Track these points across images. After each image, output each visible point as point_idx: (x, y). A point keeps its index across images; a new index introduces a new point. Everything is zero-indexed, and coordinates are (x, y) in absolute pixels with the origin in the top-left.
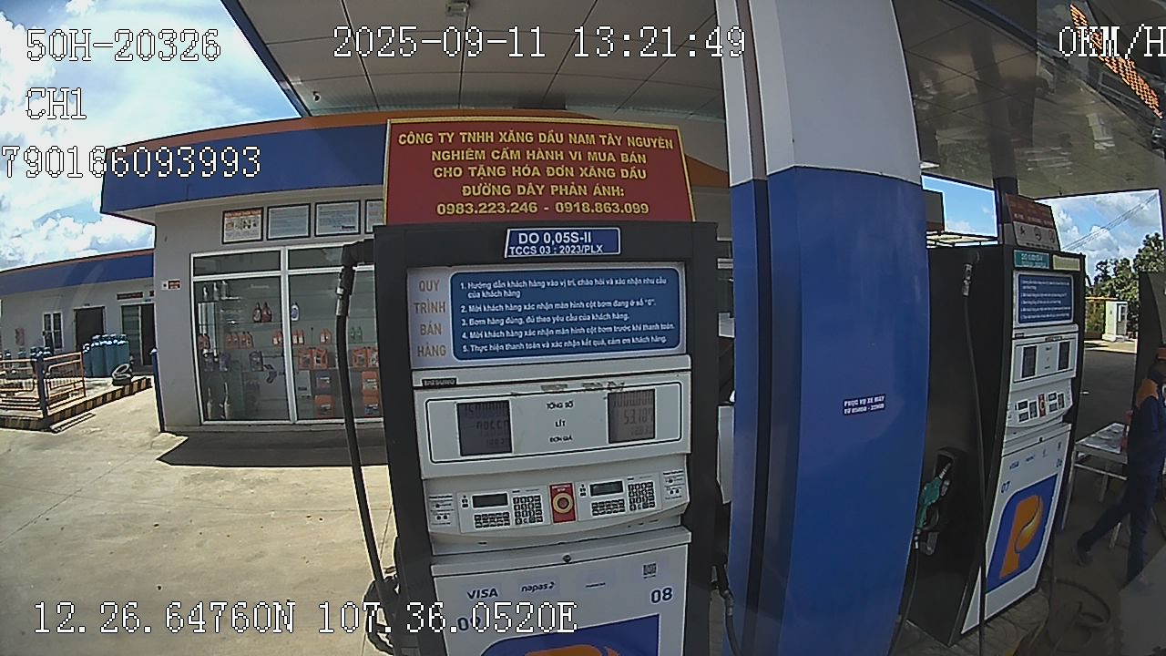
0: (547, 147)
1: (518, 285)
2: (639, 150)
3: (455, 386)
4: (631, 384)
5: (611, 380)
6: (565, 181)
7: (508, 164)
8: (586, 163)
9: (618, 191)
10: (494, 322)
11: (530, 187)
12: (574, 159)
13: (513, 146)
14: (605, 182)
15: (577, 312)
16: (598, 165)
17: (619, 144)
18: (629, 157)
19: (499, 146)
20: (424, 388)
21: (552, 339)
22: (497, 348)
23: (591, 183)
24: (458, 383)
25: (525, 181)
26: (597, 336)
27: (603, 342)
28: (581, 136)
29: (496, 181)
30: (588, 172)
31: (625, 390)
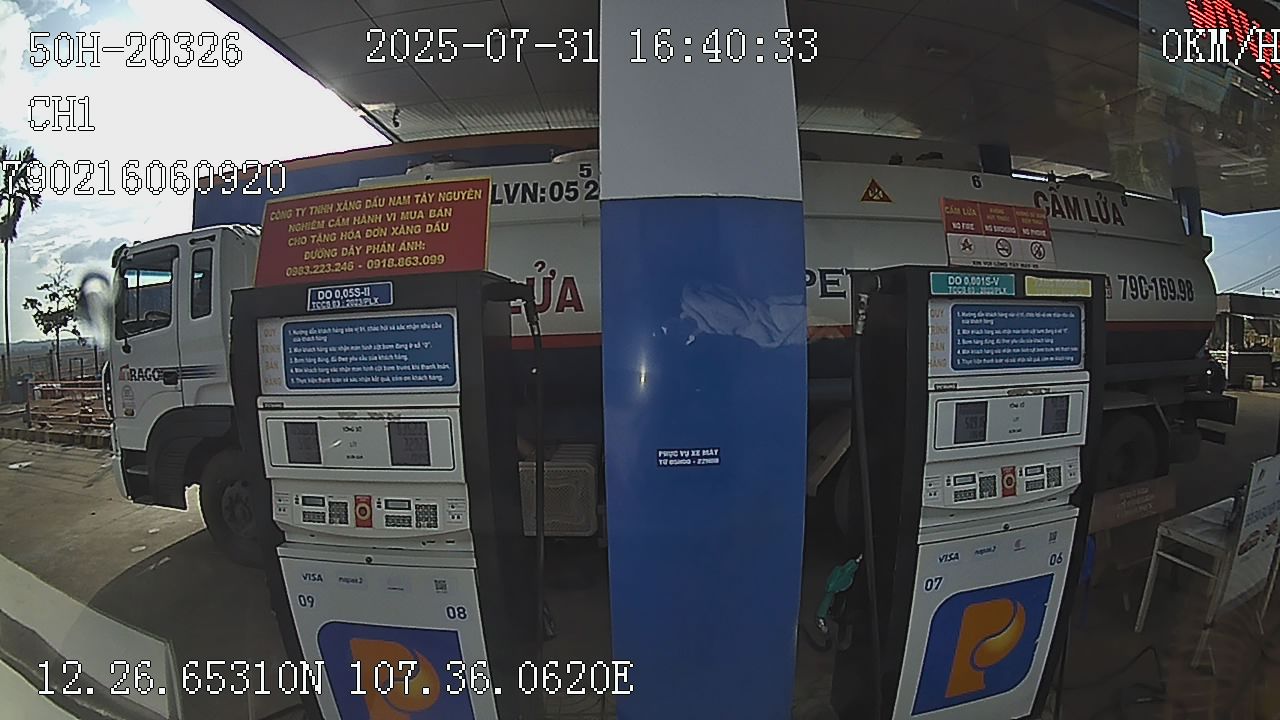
0: (373, 211)
1: (325, 331)
2: (446, 205)
3: (283, 409)
4: (408, 416)
5: (389, 411)
6: (378, 241)
7: (339, 231)
8: (398, 223)
9: (421, 245)
10: (310, 361)
11: (352, 249)
12: (389, 220)
13: (345, 214)
14: (412, 238)
15: (367, 353)
16: (410, 223)
17: (431, 201)
18: (436, 213)
19: (334, 215)
20: (265, 409)
21: (350, 375)
22: (313, 381)
23: (398, 240)
24: (285, 406)
25: (347, 244)
26: (384, 374)
27: (388, 379)
28: (399, 198)
29: (328, 245)
30: (398, 231)
31: (402, 420)
